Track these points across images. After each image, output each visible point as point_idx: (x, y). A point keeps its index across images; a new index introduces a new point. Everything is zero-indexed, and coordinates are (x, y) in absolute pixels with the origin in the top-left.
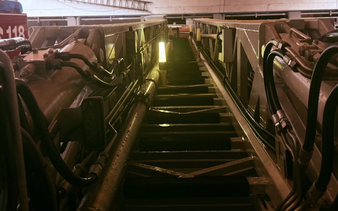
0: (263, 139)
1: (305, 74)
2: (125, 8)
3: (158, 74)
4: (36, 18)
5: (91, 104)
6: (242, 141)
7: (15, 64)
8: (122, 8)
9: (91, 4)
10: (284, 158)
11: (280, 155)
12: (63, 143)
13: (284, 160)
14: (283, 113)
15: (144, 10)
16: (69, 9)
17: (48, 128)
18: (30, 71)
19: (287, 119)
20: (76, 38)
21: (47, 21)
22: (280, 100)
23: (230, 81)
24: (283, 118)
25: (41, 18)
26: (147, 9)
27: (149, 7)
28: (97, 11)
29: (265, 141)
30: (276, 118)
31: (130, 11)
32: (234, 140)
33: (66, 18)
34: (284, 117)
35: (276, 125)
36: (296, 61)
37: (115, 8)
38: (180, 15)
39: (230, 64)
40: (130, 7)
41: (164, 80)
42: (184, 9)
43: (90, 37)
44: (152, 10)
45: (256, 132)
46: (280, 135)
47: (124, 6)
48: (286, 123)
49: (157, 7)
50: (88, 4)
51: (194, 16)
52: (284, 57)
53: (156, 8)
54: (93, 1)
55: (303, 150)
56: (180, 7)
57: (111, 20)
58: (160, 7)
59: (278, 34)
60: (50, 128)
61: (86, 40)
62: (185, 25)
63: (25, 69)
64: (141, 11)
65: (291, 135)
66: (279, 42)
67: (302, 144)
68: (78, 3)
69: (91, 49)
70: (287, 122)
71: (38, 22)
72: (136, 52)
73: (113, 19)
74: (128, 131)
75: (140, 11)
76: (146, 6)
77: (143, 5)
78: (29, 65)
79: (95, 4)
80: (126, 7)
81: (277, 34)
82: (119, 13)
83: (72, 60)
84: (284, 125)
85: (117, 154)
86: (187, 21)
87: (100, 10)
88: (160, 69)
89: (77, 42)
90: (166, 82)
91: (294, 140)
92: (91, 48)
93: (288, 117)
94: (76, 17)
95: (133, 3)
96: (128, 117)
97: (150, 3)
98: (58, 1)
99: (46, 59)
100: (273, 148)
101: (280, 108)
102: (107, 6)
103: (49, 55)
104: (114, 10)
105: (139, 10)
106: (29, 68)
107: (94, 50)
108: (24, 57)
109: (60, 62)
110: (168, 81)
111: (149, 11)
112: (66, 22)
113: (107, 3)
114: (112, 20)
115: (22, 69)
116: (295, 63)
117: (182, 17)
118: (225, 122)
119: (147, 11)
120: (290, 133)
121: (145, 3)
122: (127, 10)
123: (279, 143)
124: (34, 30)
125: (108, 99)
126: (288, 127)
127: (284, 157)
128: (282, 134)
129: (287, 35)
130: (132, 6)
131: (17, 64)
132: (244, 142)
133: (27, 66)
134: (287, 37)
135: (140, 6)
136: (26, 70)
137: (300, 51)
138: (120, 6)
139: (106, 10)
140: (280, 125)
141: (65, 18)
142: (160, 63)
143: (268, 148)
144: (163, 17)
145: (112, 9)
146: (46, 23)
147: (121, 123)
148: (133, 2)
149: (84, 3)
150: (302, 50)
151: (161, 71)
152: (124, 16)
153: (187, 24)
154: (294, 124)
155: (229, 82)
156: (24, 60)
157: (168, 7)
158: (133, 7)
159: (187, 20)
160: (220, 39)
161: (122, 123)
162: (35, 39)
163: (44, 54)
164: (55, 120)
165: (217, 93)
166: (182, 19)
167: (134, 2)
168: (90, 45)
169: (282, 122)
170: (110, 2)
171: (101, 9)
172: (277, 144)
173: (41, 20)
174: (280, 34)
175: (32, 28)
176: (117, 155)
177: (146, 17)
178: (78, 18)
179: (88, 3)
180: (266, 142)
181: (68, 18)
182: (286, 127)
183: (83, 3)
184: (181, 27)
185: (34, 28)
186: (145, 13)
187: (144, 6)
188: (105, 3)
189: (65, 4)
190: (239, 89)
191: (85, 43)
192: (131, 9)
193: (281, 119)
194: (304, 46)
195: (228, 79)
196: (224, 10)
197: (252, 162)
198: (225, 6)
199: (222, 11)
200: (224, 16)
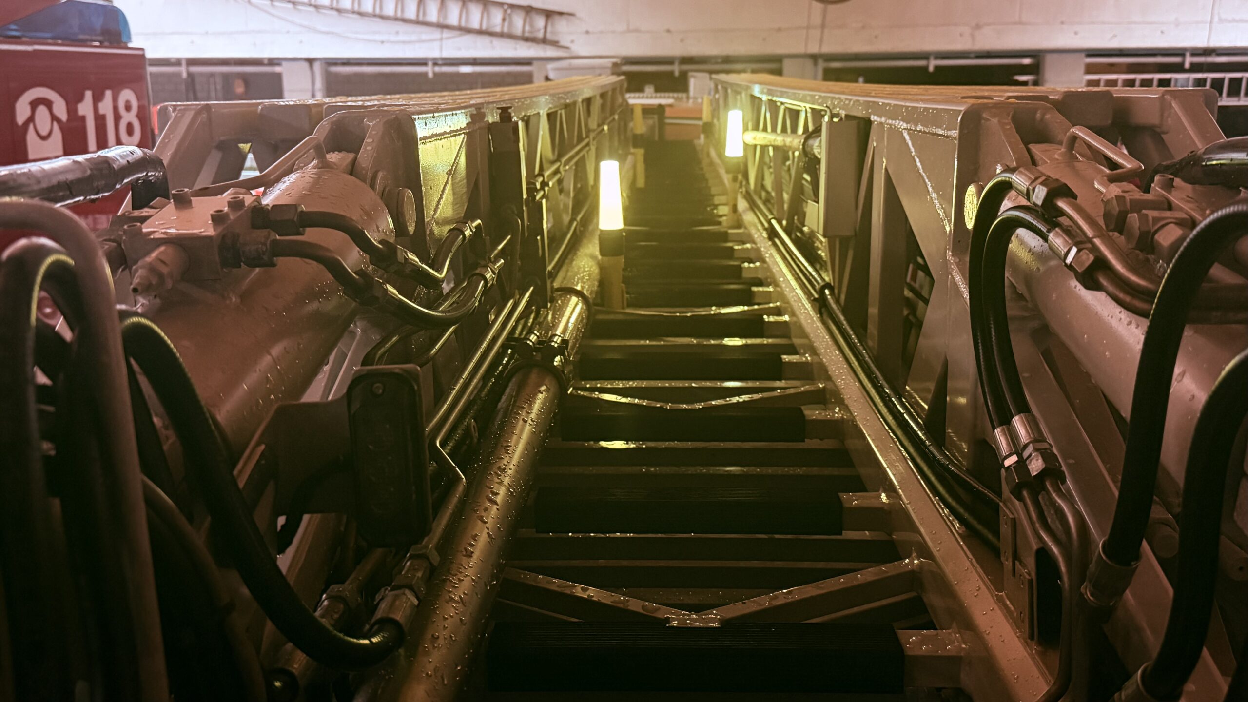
0: (954, 503)
2: (480, 32)
3: (596, 270)
4: (178, 62)
5: (381, 391)
6: (880, 506)
7: (114, 244)
8: (469, 31)
9: (361, 14)
10: (1030, 575)
11: (1017, 563)
12: (287, 519)
13: (1030, 581)
14: (1032, 424)
15: (544, 41)
16: (288, 32)
17: (235, 471)
18: (165, 270)
19: (1046, 446)
20: (320, 152)
21: (212, 75)
22: (1024, 377)
23: (843, 297)
24: (1035, 441)
25: (192, 62)
26: (555, 38)
27: (562, 30)
28: (382, 42)
29: (962, 511)
30: (1007, 439)
31: (498, 42)
32: (854, 500)
33: (279, 65)
34: (1038, 438)
35: (1007, 463)
36: (1094, 250)
37: (445, 30)
38: (669, 61)
39: (845, 242)
40: (498, 29)
41: (618, 287)
42: (682, 40)
43: (369, 148)
44: (572, 42)
45: (933, 478)
46: (1020, 498)
47: (475, 24)
48: (1044, 460)
49: (591, 30)
50: (351, 15)
51: (717, 63)
52: (1050, 235)
53: (587, 32)
54: (368, 6)
55: (1104, 558)
56: (668, 31)
57: (431, 75)
58: (601, 32)
59: (1026, 144)
60: (240, 472)
61: (355, 159)
62: (684, 95)
63: (150, 263)
64: (534, 45)
65: (1059, 501)
66: (1036, 179)
67: (1099, 541)
68: (318, 12)
69: (371, 190)
70: (1047, 455)
71: (185, 75)
72: (525, 196)
73: (437, 69)
74: (499, 468)
75: (529, 44)
76: (552, 25)
77: (540, 22)
78: (162, 248)
79: (375, 16)
80: (484, 27)
81: (1022, 146)
82: (459, 49)
83: (311, 235)
84: (1036, 466)
85: (466, 550)
86: (692, 83)
87: (393, 38)
88: (602, 254)
89: (325, 165)
90: (623, 296)
91: (1070, 519)
92: (372, 186)
93: (1050, 441)
94: (310, 61)
95: (507, 17)
96: (498, 422)
97: (565, 16)
98: (249, 2)
99: (220, 229)
100: (990, 536)
101: (1024, 409)
102: (418, 22)
103: (232, 217)
104: (441, 39)
105: (526, 39)
106: (162, 261)
107: (384, 191)
108: (143, 219)
109: (268, 242)
110: (628, 293)
111: (562, 43)
112: (278, 77)
113: (418, 15)
114: (435, 74)
115: (140, 263)
116: (1091, 258)
117: (676, 69)
118: (821, 440)
119: (555, 44)
120: (1060, 497)
121: (549, 14)
122: (486, 39)
123: (1014, 523)
124: (173, 115)
125: (431, 363)
126: (1052, 472)
127: (1029, 570)
128: (1025, 493)
129: (1059, 152)
130: (503, 26)
131: (119, 245)
132: (886, 508)
133: (154, 255)
134: (1055, 157)
135: (531, 25)
136: (152, 269)
137: (1107, 215)
138: (463, 24)
139: (414, 38)
140: (1022, 464)
141: (272, 62)
142: (601, 231)
143: (971, 536)
144: (610, 65)
145: (436, 34)
146: (212, 80)
147: (475, 440)
148: (505, 11)
149: (339, 11)
150: (1116, 211)
151: (606, 259)
152: (474, 62)
153: (692, 93)
154: (1071, 461)
155: (837, 301)
156: (144, 230)
157: (629, 31)
158: (506, 30)
159: (694, 77)
160: (814, 155)
161: (479, 440)
162: (180, 145)
163: (212, 212)
164: (258, 444)
165: (796, 337)
166: (677, 74)
167: (509, 11)
168: (369, 175)
169: (1030, 455)
170: (428, 11)
171: (397, 33)
172: (1005, 529)
173: (194, 69)
174: (1031, 146)
175: (166, 108)
176: (464, 553)
177: (551, 66)
178: (317, 66)
179: (353, 12)
180: (966, 516)
181: (284, 63)
182: (1042, 474)
183: (334, 13)
184: (670, 101)
185: (174, 110)
186: (550, 52)
187: (546, 27)
188: (411, 12)
189: (273, 15)
190: (872, 329)
191: (353, 170)
192: (501, 35)
193: (1026, 446)
194: (1124, 198)
195: (836, 291)
196: (820, 46)
197: (914, 578)
198: (826, 31)
199: (814, 49)
200: (821, 65)
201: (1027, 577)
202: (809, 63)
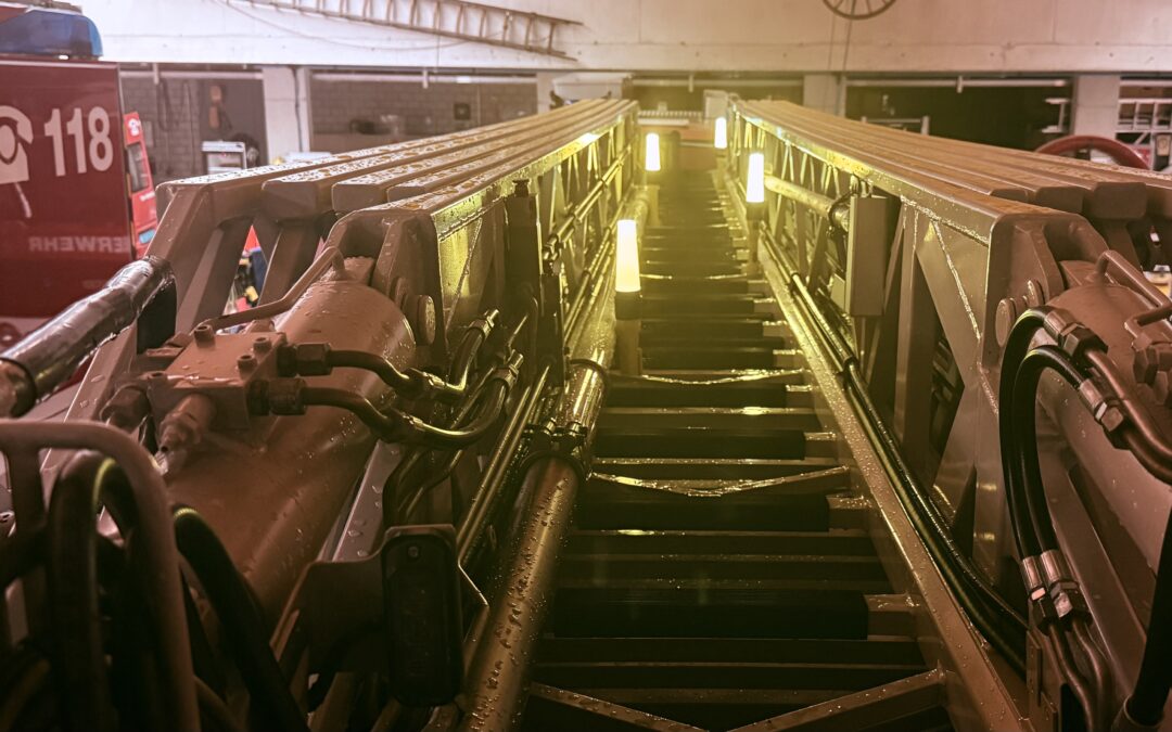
0: (980, 619)
1: (1156, 466)
2: (480, 40)
3: (611, 335)
4: (149, 67)
5: (416, 555)
6: (906, 610)
7: (139, 393)
8: (467, 39)
9: (350, 18)
10: (1055, 709)
11: (1042, 694)
12: (319, 678)
13: (1056, 716)
14: (1060, 561)
15: (550, 52)
16: (270, 36)
17: (272, 643)
18: (193, 425)
19: (1072, 586)
20: (337, 263)
21: (187, 81)
22: (1051, 501)
23: (868, 380)
24: (1062, 580)
25: (164, 67)
26: (561, 49)
27: (568, 39)
28: (373, 49)
29: (988, 628)
30: (1035, 571)
31: (497, 51)
32: (881, 603)
33: (259, 71)
34: (1066, 577)
35: (1035, 596)
36: (1123, 409)
37: (442, 37)
38: (683, 75)
40: (499, 38)
41: (635, 351)
42: (697, 54)
44: (580, 53)
45: (960, 589)
46: (1047, 633)
47: (475, 31)
48: (1071, 601)
49: (599, 41)
50: (339, 19)
51: (733, 79)
52: (1082, 386)
53: (596, 43)
54: (357, 9)
55: (1128, 717)
56: (683, 44)
57: (425, 85)
58: (611, 44)
59: (1058, 259)
60: (276, 644)
61: (374, 266)
62: (700, 114)
63: (178, 419)
64: (538, 55)
65: (1086, 646)
66: (1068, 326)
68: (302, 14)
69: (391, 302)
70: (1075, 598)
71: (156, 80)
72: (541, 271)
73: (433, 79)
74: (520, 581)
75: (533, 54)
76: (558, 35)
77: (545, 31)
78: (187, 401)
79: (365, 20)
80: (484, 35)
81: (1054, 263)
82: (457, 58)
84: (1063, 607)
85: (491, 681)
86: (709, 102)
87: (385, 44)
88: (617, 317)
89: (342, 276)
90: (639, 359)
91: (1096, 668)
92: (392, 297)
93: (1079, 579)
94: (294, 68)
95: (509, 24)
96: (516, 525)
97: (572, 25)
98: (228, 3)
99: (248, 377)
100: (1016, 658)
101: (1052, 544)
102: (412, 29)
103: (259, 362)
104: (438, 47)
105: (530, 50)
106: (191, 416)
107: (403, 299)
108: (169, 361)
109: (298, 391)
110: (644, 356)
111: (569, 55)
112: (260, 83)
113: (412, 21)
114: (430, 84)
115: (168, 418)
116: (1120, 418)
117: (691, 84)
118: (846, 529)
119: (561, 55)
120: (1086, 641)
121: (554, 23)
122: (485, 49)
123: (1041, 653)
124: (173, 196)
125: (449, 478)
126: (1078, 614)
127: (1054, 704)
128: (1052, 629)
129: (1090, 273)
130: (504, 34)
131: (144, 391)
132: (911, 611)
133: (181, 407)
134: (1088, 278)
135: (536, 34)
136: (180, 425)
137: (1137, 366)
138: (461, 31)
139: (407, 45)
140: (1049, 601)
141: (252, 68)
142: (618, 293)
143: (996, 653)
144: (620, 81)
145: (432, 41)
146: (185, 86)
147: (494, 547)
148: (507, 18)
149: (326, 14)
150: (1147, 362)
151: (622, 322)
152: (472, 72)
153: (707, 112)
154: (1097, 597)
155: (863, 379)
156: (170, 377)
157: (641, 43)
158: (507, 39)
159: (711, 96)
161: (498, 546)
163: (239, 358)
164: (292, 611)
165: (819, 407)
166: (691, 89)
167: (511, 18)
168: (388, 288)
169: (1058, 595)
170: (423, 15)
171: (389, 39)
172: (1032, 658)
173: (167, 75)
174: (1063, 264)
175: (165, 187)
176: (488, 684)
177: (557, 81)
178: (301, 74)
179: (341, 16)
180: (993, 633)
181: (264, 69)
182: (1069, 616)
183: (321, 16)
184: (685, 122)
185: (174, 191)
186: (556, 64)
187: (551, 37)
188: (404, 16)
189: (253, 18)
190: (900, 412)
191: (371, 280)
192: (503, 44)
193: (1053, 585)
194: (1154, 351)
195: (862, 365)
196: (845, 63)
197: (939, 690)
198: (851, 48)
199: (838, 66)
200: (845, 82)
201: (1053, 711)
202: (832, 80)
